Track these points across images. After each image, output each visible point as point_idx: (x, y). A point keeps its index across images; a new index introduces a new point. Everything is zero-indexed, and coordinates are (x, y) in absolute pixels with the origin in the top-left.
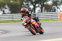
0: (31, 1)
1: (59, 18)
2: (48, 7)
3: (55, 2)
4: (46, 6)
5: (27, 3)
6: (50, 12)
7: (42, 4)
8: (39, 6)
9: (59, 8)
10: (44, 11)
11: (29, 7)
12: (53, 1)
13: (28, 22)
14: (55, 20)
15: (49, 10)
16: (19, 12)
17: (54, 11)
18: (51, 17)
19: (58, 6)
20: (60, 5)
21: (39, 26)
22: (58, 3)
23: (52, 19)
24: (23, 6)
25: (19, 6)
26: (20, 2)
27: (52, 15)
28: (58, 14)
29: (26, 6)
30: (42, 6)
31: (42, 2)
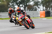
0: (16, 2)
1: (39, 16)
2: (30, 7)
3: (36, 2)
4: (29, 6)
5: (12, 4)
6: (32, 11)
7: (25, 4)
8: (22, 6)
9: (40, 8)
10: (27, 10)
11: (14, 7)
12: (34, 2)
13: (23, 18)
14: (36, 18)
15: (31, 9)
16: (6, 11)
17: (35, 10)
18: (33, 15)
19: (39, 6)
20: (40, 5)
21: (31, 22)
22: (39, 3)
23: (33, 17)
24: (9, 6)
25: (6, 6)
26: (7, 3)
27: (33, 14)
28: (39, 13)
29: (12, 6)
30: (25, 6)
31: (25, 3)
